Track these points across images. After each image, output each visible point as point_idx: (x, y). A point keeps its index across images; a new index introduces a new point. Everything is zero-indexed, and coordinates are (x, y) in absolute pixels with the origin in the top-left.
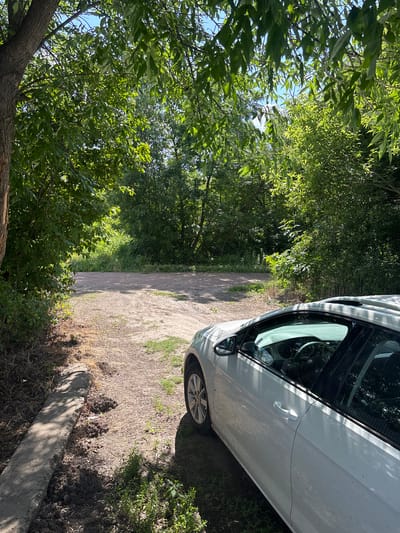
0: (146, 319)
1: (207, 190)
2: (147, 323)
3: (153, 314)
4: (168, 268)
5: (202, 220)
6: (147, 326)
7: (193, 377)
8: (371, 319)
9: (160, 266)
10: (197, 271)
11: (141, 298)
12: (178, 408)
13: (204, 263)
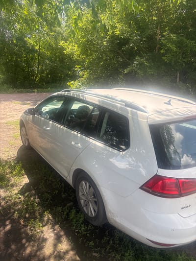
0: (8, 114)
1: (40, 49)
2: (9, 115)
3: (13, 112)
4: (22, 91)
5: (39, 65)
6: (8, 117)
7: (23, 128)
8: (71, 95)
9: (18, 90)
10: (38, 92)
11: (7, 105)
12: (20, 143)
13: (41, 87)
